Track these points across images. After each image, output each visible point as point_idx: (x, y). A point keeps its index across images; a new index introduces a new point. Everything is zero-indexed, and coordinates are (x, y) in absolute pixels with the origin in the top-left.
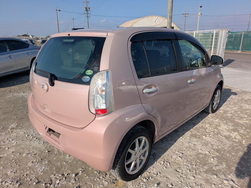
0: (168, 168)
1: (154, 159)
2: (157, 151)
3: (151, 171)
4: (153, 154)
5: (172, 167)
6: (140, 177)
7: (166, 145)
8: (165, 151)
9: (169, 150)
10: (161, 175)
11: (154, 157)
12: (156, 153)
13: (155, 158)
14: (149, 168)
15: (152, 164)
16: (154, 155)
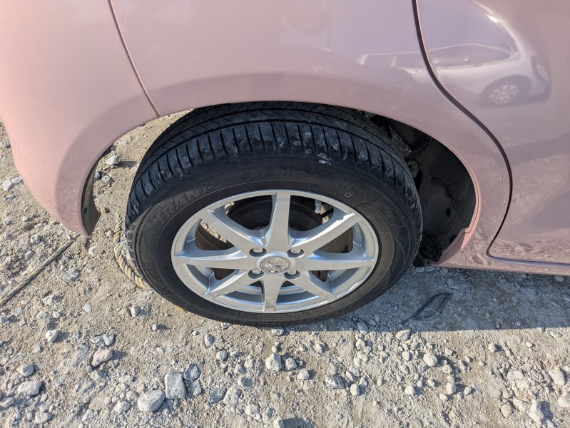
0: (429, 403)
1: (416, 316)
2: (469, 296)
3: (344, 351)
4: (434, 292)
5: (452, 415)
6: (274, 331)
7: (542, 305)
8: (509, 324)
9: (529, 333)
10: (359, 403)
11: (426, 305)
12: (456, 297)
13: (423, 314)
14: (347, 333)
15: (379, 328)
16: (436, 302)
